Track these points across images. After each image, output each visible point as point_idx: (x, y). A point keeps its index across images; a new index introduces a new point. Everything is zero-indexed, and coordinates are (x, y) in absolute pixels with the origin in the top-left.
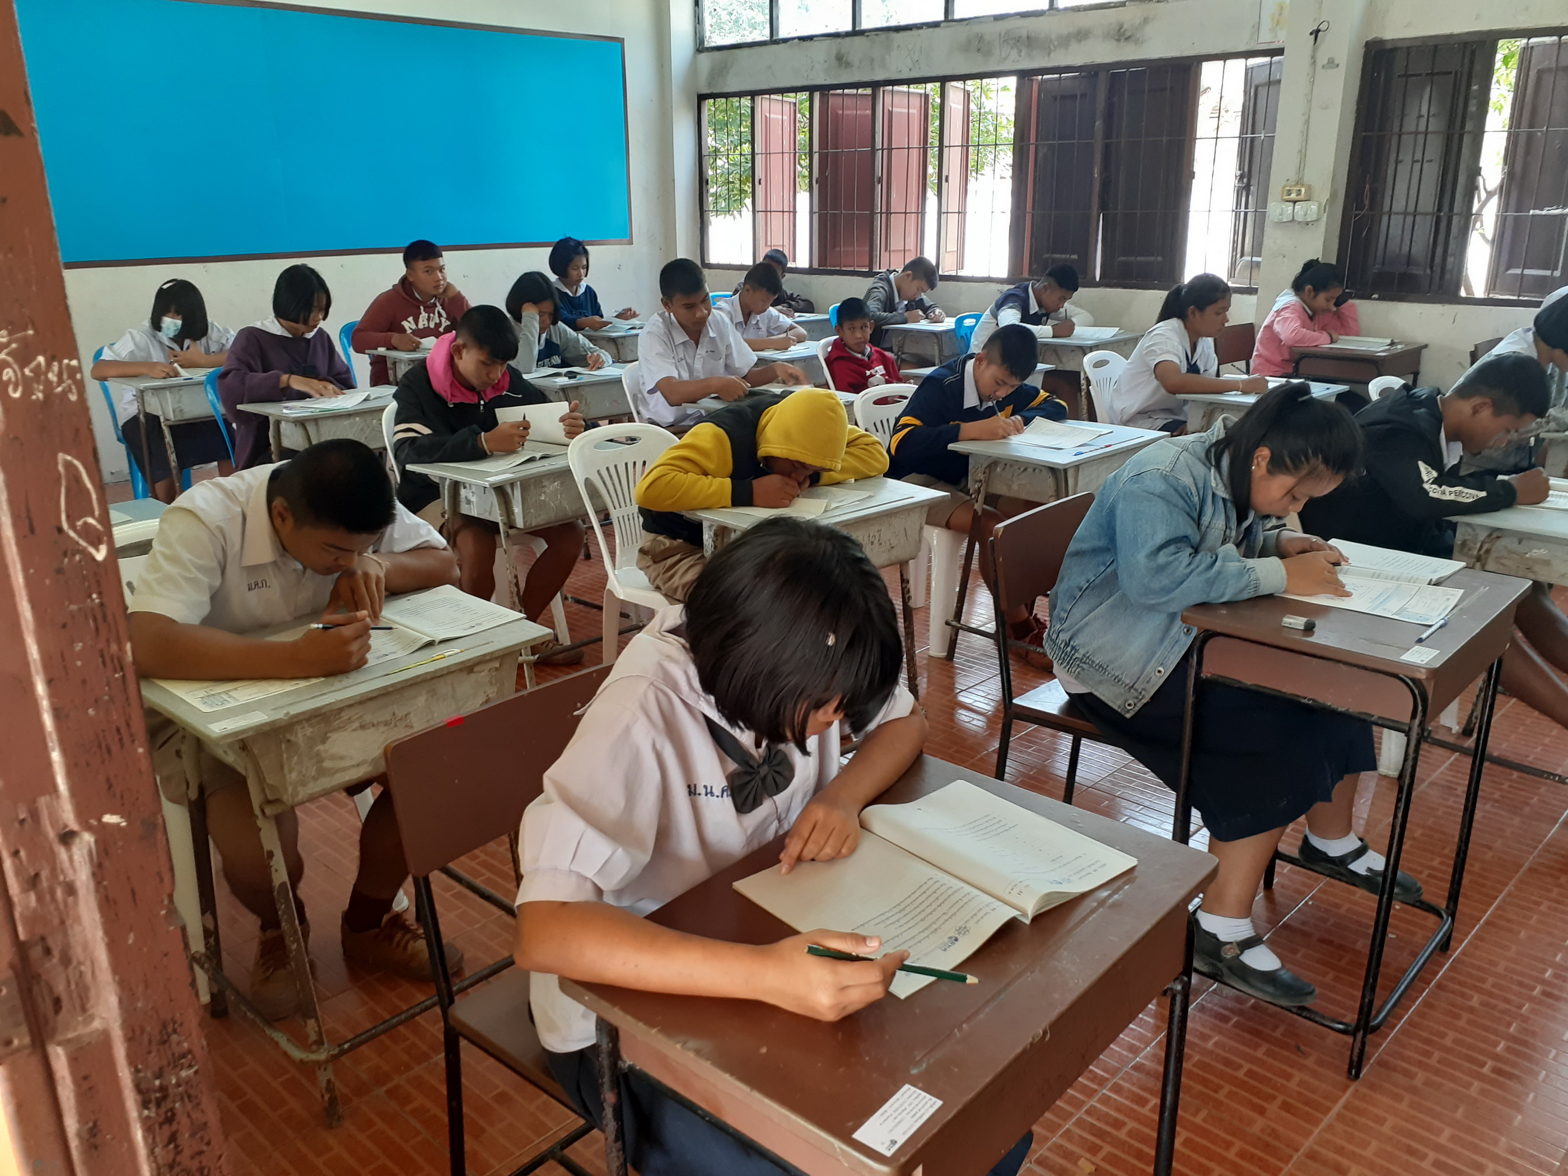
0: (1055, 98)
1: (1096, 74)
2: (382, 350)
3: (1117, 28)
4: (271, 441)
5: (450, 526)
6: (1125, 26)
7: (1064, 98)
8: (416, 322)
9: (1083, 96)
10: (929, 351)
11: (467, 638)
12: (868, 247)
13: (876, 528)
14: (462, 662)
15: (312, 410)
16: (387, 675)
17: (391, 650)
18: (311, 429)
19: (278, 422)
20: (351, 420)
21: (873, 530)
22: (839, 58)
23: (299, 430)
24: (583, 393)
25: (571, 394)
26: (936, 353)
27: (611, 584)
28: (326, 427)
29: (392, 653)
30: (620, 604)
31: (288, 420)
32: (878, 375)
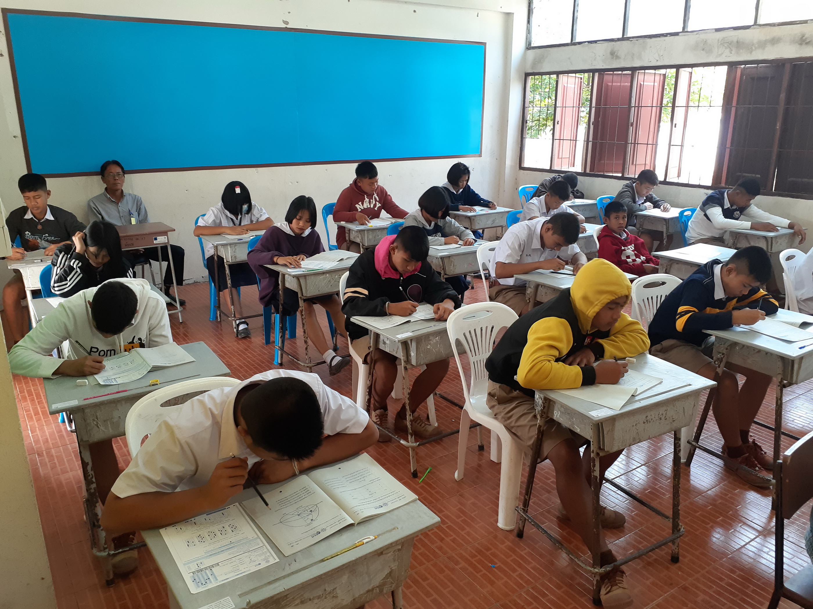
0: (753, 79)
1: (783, 65)
2: (343, 223)
3: (801, 37)
4: (280, 282)
5: (373, 355)
6: (807, 35)
7: (759, 79)
8: (363, 204)
9: (773, 78)
10: (660, 229)
11: (379, 520)
12: (622, 162)
13: (665, 408)
14: (376, 551)
15: (304, 270)
16: (323, 561)
17: (324, 526)
18: (302, 281)
19: (284, 275)
20: (324, 276)
21: (662, 410)
22: (612, 53)
23: (295, 280)
24: (452, 260)
25: (446, 261)
26: (665, 231)
27: (467, 407)
28: (310, 280)
29: (324, 530)
30: (472, 420)
31: (290, 275)
32: (630, 250)
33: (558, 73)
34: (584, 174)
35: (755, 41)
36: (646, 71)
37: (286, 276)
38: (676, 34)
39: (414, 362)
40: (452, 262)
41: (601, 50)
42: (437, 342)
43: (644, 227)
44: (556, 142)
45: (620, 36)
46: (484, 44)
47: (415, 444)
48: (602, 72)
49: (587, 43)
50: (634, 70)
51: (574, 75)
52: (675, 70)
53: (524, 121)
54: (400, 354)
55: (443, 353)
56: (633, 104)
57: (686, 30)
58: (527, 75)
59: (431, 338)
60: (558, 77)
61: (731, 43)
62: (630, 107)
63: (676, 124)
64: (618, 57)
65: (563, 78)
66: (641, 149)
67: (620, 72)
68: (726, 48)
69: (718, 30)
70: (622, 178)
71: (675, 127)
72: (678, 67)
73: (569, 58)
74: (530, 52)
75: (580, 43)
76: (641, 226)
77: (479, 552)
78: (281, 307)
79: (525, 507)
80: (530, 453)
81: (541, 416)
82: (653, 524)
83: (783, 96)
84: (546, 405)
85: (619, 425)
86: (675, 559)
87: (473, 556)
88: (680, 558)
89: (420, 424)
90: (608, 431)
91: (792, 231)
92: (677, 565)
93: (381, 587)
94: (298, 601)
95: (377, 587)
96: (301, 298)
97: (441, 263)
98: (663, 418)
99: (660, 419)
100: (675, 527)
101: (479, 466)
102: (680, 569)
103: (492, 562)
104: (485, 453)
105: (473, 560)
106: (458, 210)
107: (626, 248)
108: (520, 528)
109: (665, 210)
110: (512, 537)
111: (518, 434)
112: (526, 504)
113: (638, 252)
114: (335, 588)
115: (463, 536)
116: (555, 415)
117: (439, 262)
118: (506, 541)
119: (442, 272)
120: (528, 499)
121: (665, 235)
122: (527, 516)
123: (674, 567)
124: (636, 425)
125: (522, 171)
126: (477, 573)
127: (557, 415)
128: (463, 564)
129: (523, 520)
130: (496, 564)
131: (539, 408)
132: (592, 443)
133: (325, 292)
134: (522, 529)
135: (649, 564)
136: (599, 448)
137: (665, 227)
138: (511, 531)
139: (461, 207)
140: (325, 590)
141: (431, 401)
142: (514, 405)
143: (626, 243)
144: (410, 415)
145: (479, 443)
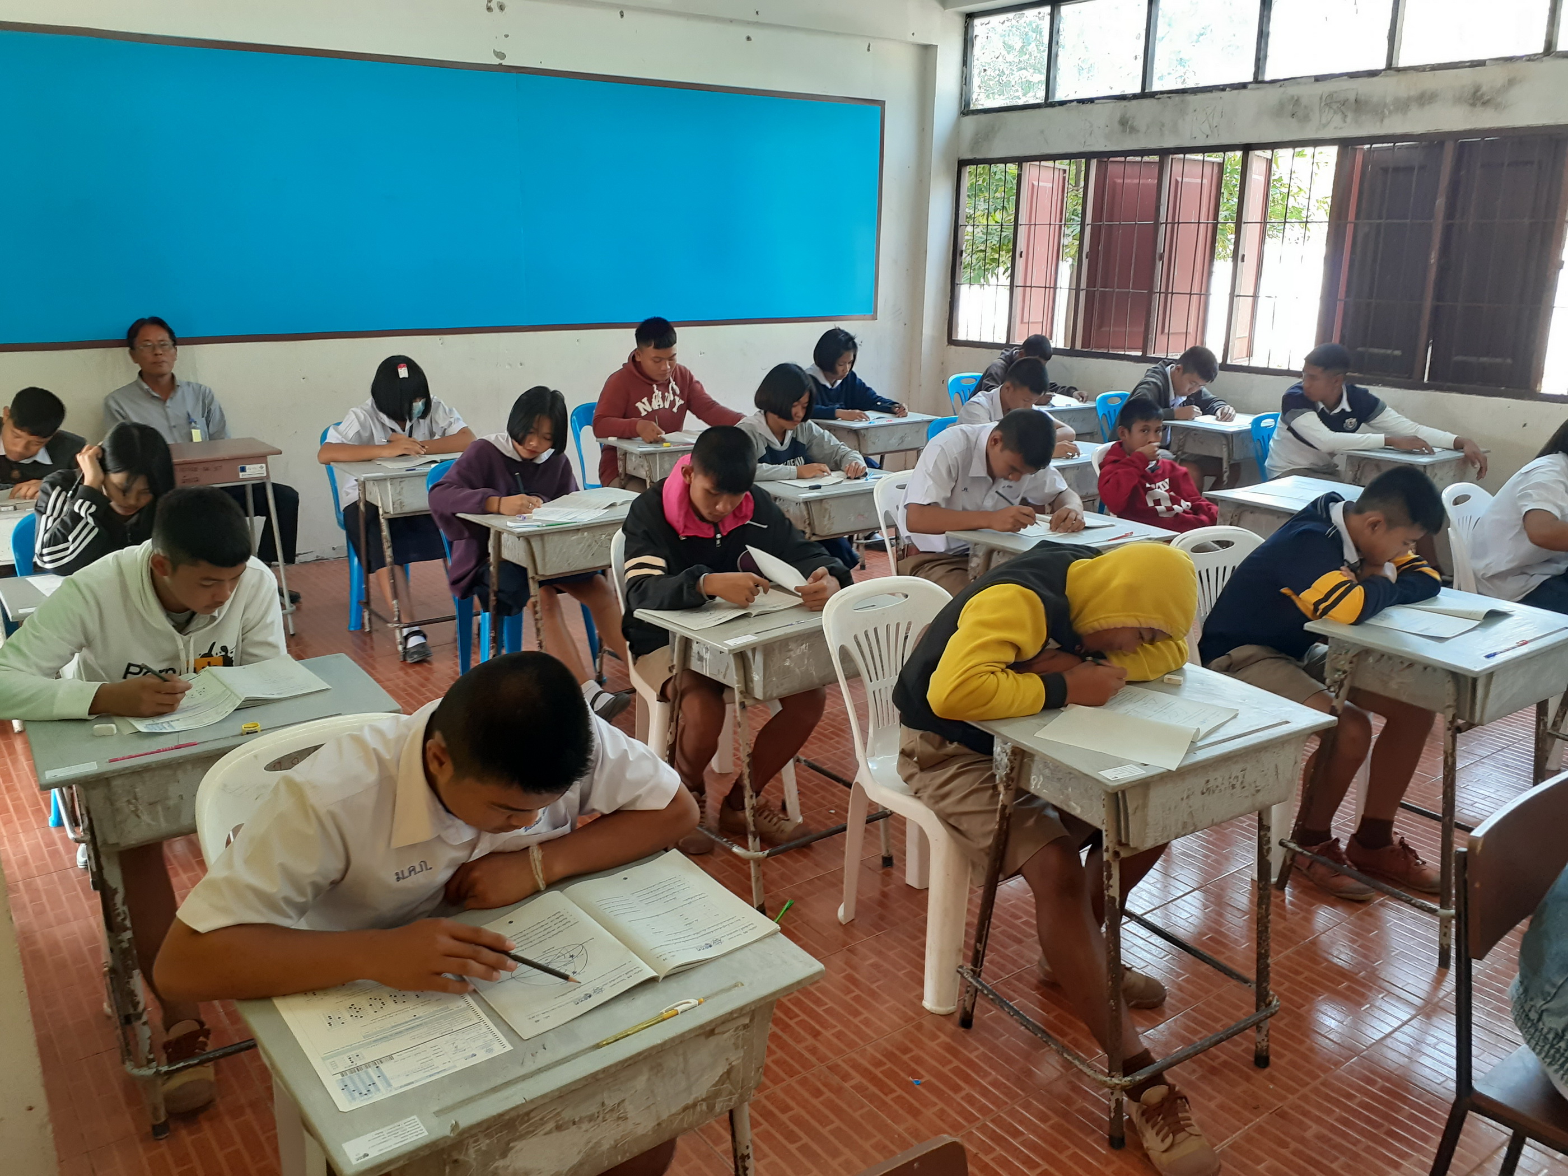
0: (1385, 170)
1: (1442, 144)
2: (612, 440)
3: (1473, 91)
4: (490, 550)
5: (677, 683)
6: (1484, 89)
7: (1396, 170)
8: (650, 402)
9: (1422, 168)
10: (1216, 454)
11: (705, 970)
12: (1142, 329)
13: (1240, 766)
14: (701, 1027)
15: (539, 523)
16: (598, 1046)
17: (598, 984)
18: (536, 545)
19: (499, 534)
20: (579, 535)
21: (1236, 770)
22: (1124, 122)
23: (522, 544)
24: (827, 506)
25: (814, 508)
26: (1225, 456)
27: (862, 777)
28: (552, 542)
29: (598, 990)
30: (872, 804)
31: (511, 533)
32: (1161, 489)
33: (1020, 161)
34: (1070, 352)
35: (1389, 99)
36: (1188, 156)
37: (504, 537)
38: (1244, 86)
39: (758, 693)
40: (826, 510)
41: (1101, 114)
42: (803, 654)
43: (1186, 450)
44: (1018, 292)
45: (1138, 90)
46: (882, 104)
47: (760, 854)
48: (1103, 157)
49: (1075, 103)
50: (1164, 153)
51: (1050, 164)
52: (1239, 154)
53: (956, 252)
54: (732, 679)
55: (815, 674)
56: (1162, 219)
57: (1260, 79)
58: (962, 164)
59: (792, 646)
60: (1020, 167)
61: (1344, 103)
62: (1157, 224)
63: (1243, 256)
64: (1133, 130)
65: (1031, 170)
66: (1179, 304)
67: (1139, 159)
68: (1335, 113)
69: (1318, 79)
70: (1144, 359)
71: (1243, 260)
72: (1247, 148)
73: (1042, 132)
74: (969, 120)
75: (1062, 103)
76: (1181, 448)
77: (890, 1056)
78: (492, 598)
79: (975, 966)
80: (985, 862)
81: (1007, 788)
82: (1219, 997)
83: (1441, 202)
84: (1016, 764)
85: (1156, 797)
86: (1262, 1060)
87: (878, 1064)
88: (1272, 1058)
89: (768, 819)
90: (1136, 808)
91: (1461, 454)
92: (1268, 1070)
93: (711, 1099)
94: (551, 1125)
95: (703, 1100)
96: (533, 578)
97: (805, 513)
98: (1238, 785)
99: (1233, 787)
100: (1262, 999)
101: (884, 895)
102: (1272, 1079)
103: (914, 1074)
104: (895, 873)
105: (877, 1072)
106: (835, 419)
107: (1153, 486)
108: (965, 1008)
109: (1226, 417)
110: (951, 1026)
111: (961, 828)
112: (977, 960)
113: (1177, 492)
114: (623, 1101)
115: (857, 1026)
116: (1033, 783)
117: (801, 512)
118: (939, 1033)
119: (808, 530)
120: (981, 949)
121: (1225, 465)
122: (980, 983)
123: (1260, 1076)
124: (1188, 797)
125: (953, 347)
126: (886, 1095)
127: (1036, 784)
128: (858, 1078)
129: (972, 990)
130: (921, 1077)
131: (1001, 773)
132: (1104, 834)
133: (582, 568)
134: (969, 1009)
135: (1213, 1071)
136: (1120, 843)
137: (1225, 449)
138: (948, 1016)
139: (839, 412)
140: (603, 1104)
141: (789, 773)
142: (952, 770)
143: (1154, 477)
144: (751, 797)
145: (884, 853)
